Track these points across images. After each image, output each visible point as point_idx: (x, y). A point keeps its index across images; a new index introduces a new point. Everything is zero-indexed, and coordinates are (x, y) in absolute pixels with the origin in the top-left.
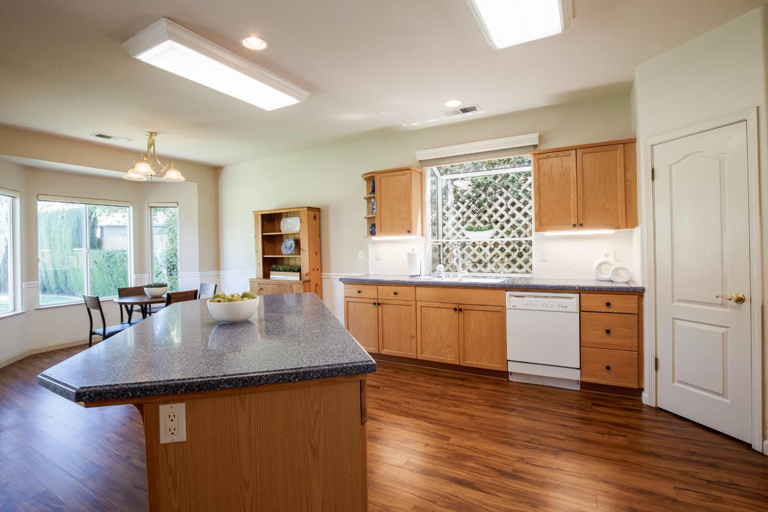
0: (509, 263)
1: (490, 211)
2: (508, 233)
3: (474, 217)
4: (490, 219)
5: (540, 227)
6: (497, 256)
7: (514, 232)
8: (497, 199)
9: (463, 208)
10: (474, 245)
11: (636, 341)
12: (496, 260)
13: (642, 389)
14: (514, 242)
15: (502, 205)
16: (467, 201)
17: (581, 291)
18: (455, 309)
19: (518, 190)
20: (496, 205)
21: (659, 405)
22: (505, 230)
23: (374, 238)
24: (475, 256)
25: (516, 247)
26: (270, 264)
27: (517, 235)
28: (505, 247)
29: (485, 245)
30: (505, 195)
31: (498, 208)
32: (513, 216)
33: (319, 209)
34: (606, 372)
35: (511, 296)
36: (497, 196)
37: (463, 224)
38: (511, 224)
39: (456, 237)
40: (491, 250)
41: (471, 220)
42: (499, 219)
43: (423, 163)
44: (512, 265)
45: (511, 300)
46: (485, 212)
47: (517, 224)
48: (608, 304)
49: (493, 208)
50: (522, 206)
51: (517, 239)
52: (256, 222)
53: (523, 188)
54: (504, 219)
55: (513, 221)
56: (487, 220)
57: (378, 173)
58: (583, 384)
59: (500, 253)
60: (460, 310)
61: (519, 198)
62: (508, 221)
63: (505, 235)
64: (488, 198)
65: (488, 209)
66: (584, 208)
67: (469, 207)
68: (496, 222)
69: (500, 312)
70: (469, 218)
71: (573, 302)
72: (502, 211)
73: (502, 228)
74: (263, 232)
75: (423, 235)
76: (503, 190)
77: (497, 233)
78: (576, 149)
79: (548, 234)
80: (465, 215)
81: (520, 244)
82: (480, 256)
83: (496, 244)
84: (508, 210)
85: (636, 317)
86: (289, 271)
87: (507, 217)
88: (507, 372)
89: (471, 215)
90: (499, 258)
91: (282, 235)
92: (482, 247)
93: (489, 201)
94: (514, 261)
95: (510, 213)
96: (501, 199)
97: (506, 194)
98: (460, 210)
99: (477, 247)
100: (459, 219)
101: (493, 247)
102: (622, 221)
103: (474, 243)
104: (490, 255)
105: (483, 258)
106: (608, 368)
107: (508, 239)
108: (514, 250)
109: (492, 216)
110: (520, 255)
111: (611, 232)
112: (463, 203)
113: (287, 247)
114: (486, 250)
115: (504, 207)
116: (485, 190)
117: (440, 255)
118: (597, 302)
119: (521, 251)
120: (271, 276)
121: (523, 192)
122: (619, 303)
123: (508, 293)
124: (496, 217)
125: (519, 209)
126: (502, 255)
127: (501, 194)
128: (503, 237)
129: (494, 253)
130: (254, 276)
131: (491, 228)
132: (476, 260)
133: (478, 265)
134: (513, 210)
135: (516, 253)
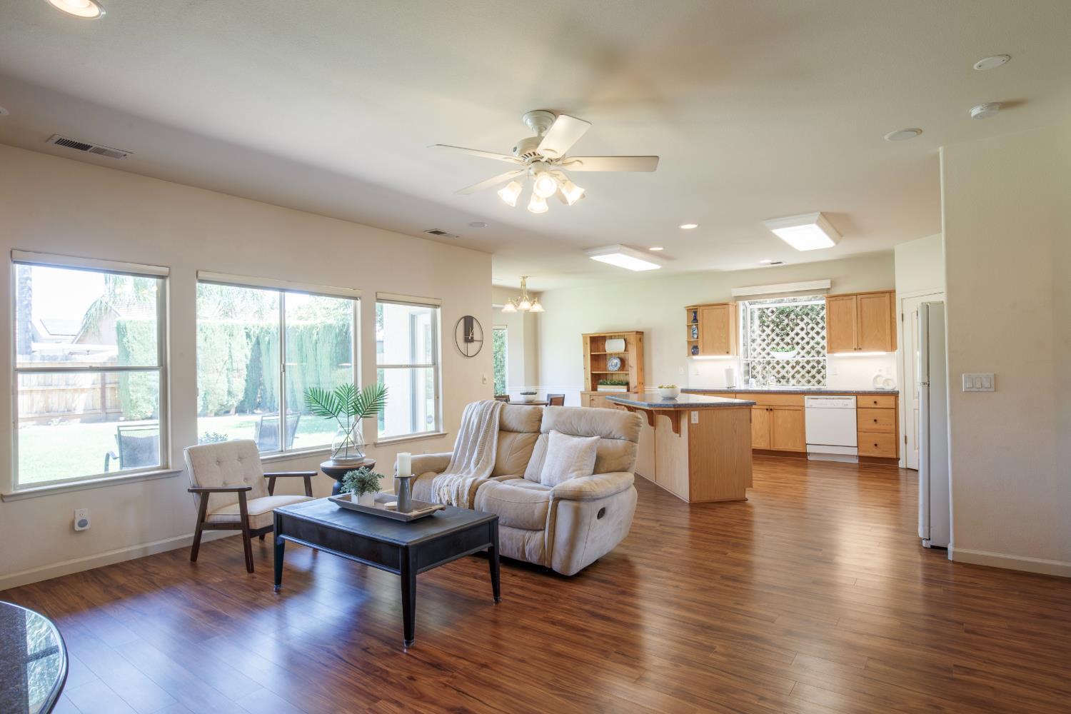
0: (809, 378)
1: (792, 334)
2: (808, 353)
3: (777, 339)
4: (792, 341)
5: (831, 350)
6: (798, 372)
7: (813, 353)
8: (799, 324)
9: (768, 331)
10: (778, 363)
11: (894, 427)
12: (798, 376)
13: (899, 459)
14: (814, 360)
15: (802, 329)
16: (772, 326)
17: (857, 394)
18: (767, 409)
19: (816, 317)
20: (797, 329)
21: (908, 467)
22: (805, 350)
23: (695, 357)
24: (778, 372)
25: (816, 365)
26: (597, 379)
27: (816, 355)
28: (806, 365)
29: (788, 363)
30: (805, 321)
31: (800, 332)
32: (813, 338)
33: (643, 332)
34: (874, 448)
35: (809, 398)
36: (799, 321)
37: (768, 344)
38: (810, 346)
39: (761, 356)
40: (793, 367)
41: (775, 342)
42: (800, 341)
43: (738, 298)
44: (812, 380)
45: (809, 402)
46: (788, 335)
47: (816, 346)
48: (875, 402)
49: (795, 332)
50: (820, 331)
51: (817, 358)
52: (585, 343)
53: (820, 316)
54: (805, 341)
55: (812, 343)
56: (790, 342)
57: (700, 306)
58: (861, 458)
59: (801, 370)
60: (771, 410)
61: (817, 324)
62: (808, 343)
63: (806, 355)
64: (790, 323)
65: (790, 333)
66: (862, 337)
67: (773, 331)
68: (798, 344)
69: (801, 410)
70: (773, 340)
71: (851, 402)
72: (802, 334)
73: (803, 348)
74: (591, 352)
75: (737, 355)
76: (804, 317)
77: (799, 353)
78: (856, 295)
79: (836, 355)
80: (770, 338)
81: (818, 362)
82: (783, 372)
83: (798, 363)
84: (808, 334)
85: (894, 411)
86: (616, 385)
87: (807, 339)
88: (806, 453)
89: (775, 338)
90: (801, 374)
91: (606, 355)
92: (785, 365)
93: (792, 326)
94: (814, 377)
95: (810, 336)
96: (802, 324)
97: (806, 319)
98: (765, 333)
99: (781, 365)
100: (764, 340)
101: (795, 365)
102: (889, 346)
103: (778, 361)
104: (792, 372)
105: (786, 375)
106: (876, 445)
107: (808, 358)
108: (813, 367)
109: (794, 339)
110: (819, 372)
111: (883, 353)
112: (768, 326)
113: (613, 364)
114: (788, 368)
115: (805, 331)
116: (787, 316)
117: (749, 371)
118: (868, 401)
119: (820, 368)
120: (598, 389)
121: (822, 319)
122: (883, 401)
123: (806, 397)
124: (797, 339)
125: (818, 333)
126: (803, 372)
127: (802, 320)
128: (803, 357)
129: (796, 370)
130: (583, 390)
131: (793, 348)
132: (780, 376)
133: (781, 380)
134: (812, 334)
135: (815, 370)
